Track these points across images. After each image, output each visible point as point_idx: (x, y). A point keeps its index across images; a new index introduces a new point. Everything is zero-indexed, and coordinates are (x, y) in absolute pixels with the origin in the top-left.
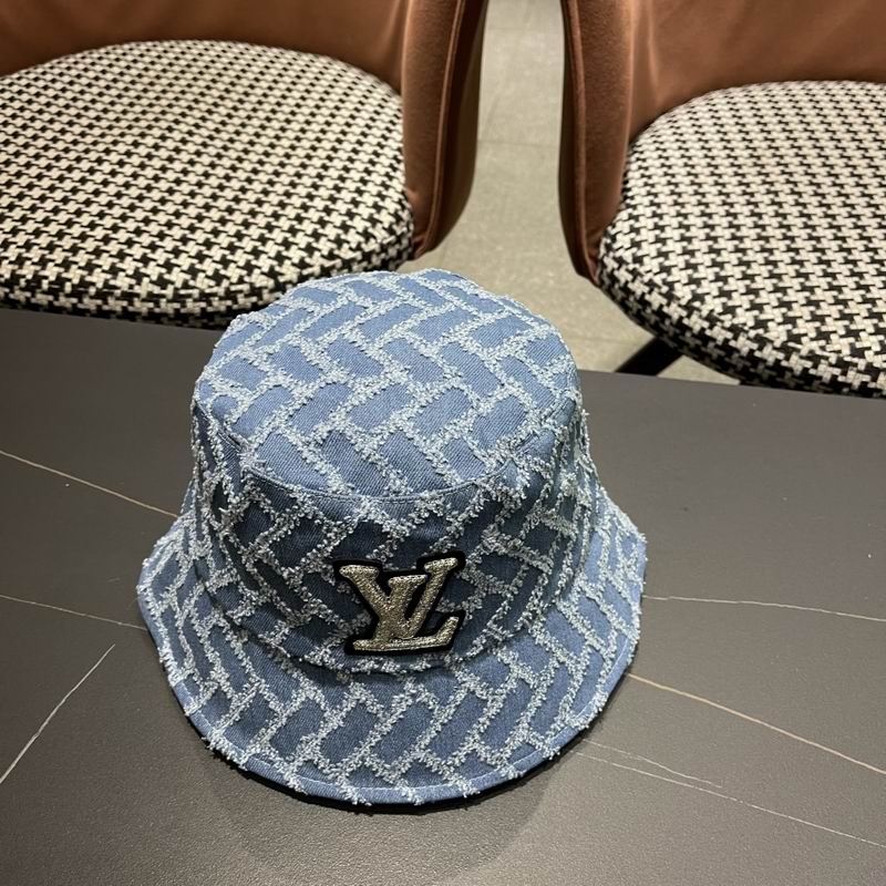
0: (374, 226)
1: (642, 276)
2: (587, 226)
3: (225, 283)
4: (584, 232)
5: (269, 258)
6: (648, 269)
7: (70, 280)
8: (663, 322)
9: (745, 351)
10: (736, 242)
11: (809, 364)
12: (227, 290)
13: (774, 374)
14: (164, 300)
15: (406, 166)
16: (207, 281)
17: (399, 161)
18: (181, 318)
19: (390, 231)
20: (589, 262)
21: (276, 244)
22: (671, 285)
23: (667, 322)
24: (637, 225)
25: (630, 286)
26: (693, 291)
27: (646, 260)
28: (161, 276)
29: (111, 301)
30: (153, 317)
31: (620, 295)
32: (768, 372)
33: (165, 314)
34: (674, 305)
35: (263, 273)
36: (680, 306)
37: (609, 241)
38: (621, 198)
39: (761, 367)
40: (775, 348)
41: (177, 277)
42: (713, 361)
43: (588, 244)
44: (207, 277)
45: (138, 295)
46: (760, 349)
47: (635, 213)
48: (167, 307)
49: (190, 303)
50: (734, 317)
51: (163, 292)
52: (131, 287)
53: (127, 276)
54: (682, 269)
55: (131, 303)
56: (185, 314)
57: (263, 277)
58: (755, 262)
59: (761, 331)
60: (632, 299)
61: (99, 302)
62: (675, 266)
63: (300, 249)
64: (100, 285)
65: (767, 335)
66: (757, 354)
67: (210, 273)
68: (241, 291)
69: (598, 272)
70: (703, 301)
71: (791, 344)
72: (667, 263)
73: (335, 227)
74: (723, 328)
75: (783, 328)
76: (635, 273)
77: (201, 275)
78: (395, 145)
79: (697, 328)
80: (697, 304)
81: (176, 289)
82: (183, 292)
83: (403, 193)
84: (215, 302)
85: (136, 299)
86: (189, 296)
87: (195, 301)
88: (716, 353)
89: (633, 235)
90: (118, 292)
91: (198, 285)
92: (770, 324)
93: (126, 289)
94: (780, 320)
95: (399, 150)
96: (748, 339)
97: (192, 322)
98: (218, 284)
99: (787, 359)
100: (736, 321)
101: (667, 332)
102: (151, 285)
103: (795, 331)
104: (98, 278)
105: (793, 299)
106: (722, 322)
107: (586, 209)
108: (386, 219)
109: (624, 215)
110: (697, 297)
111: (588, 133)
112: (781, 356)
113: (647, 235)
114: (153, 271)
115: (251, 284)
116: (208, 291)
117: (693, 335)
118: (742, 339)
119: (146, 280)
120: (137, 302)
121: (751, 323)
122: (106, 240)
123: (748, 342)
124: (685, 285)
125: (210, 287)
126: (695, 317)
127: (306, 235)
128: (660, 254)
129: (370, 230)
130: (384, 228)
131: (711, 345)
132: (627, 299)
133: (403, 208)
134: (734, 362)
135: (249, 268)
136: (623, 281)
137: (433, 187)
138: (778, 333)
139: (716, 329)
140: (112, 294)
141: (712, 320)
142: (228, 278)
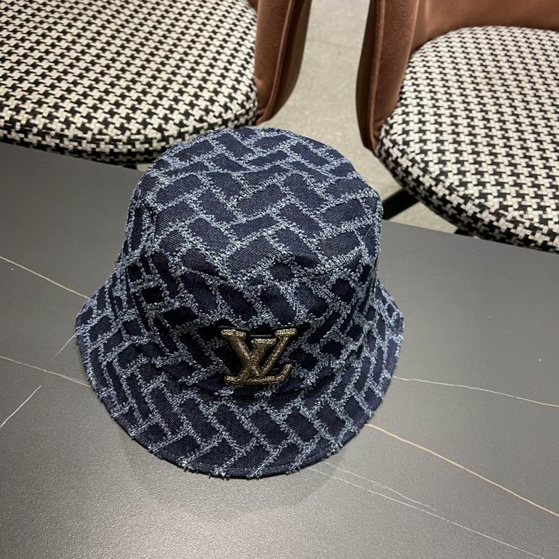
0: (231, 101)
1: (408, 154)
2: (374, 117)
3: (128, 133)
4: (372, 120)
5: (159, 118)
6: (412, 150)
7: (19, 121)
8: (419, 187)
9: (470, 212)
10: (471, 138)
11: (511, 226)
12: (129, 138)
13: (487, 229)
14: (85, 141)
15: (256, 62)
16: (115, 130)
17: (251, 57)
18: (96, 155)
19: (242, 106)
20: (373, 140)
21: (164, 108)
22: (426, 163)
23: (421, 188)
24: (407, 119)
25: (399, 160)
26: (441, 169)
27: (411, 144)
28: (83, 124)
29: (48, 138)
30: (77, 153)
31: (392, 165)
32: (484, 228)
33: (85, 151)
34: (427, 177)
35: (154, 128)
36: (431, 177)
37: (388, 128)
38: (398, 99)
39: (480, 224)
40: (490, 213)
41: (95, 126)
42: (448, 216)
43: (374, 128)
44: (115, 128)
45: (67, 136)
46: (481, 212)
47: (407, 110)
48: (86, 146)
49: (102, 145)
50: (466, 189)
51: (85, 136)
52: (62, 130)
53: (60, 122)
54: (434, 153)
55: (62, 141)
56: (99, 152)
57: (154, 131)
58: (483, 152)
59: (482, 201)
60: (399, 169)
61: (40, 138)
62: (431, 150)
63: (180, 113)
64: (41, 127)
65: (486, 204)
66: (478, 215)
67: (118, 125)
68: (138, 140)
69: (378, 147)
70: (447, 177)
71: (501, 211)
72: (425, 148)
73: (205, 100)
74: (458, 196)
75: (497, 200)
76: (403, 152)
77: (112, 126)
78: (249, 45)
79: (441, 194)
80: (442, 178)
81: (94, 134)
82: (98, 137)
83: (252, 80)
84: (120, 145)
85: (65, 139)
86: (103, 140)
87: (106, 144)
88: (451, 212)
89: (404, 125)
90: (53, 133)
91: (109, 133)
92: (489, 196)
93: (59, 131)
94: (496, 194)
95: (252, 48)
96: (474, 205)
97: (103, 158)
98: (123, 134)
99: (498, 221)
100: (467, 192)
101: (420, 194)
102: (76, 130)
103: (505, 203)
104: (40, 122)
105: (505, 181)
106: (458, 192)
107: (375, 105)
108: (240, 97)
109: (399, 111)
110: (443, 173)
111: (382, 54)
112: (494, 218)
113: (414, 127)
114: (78, 120)
115: (146, 136)
116: (115, 138)
117: (438, 198)
118: (470, 204)
119: (73, 126)
120: (66, 141)
121: (477, 194)
122: (46, 94)
123: (474, 207)
124: (436, 164)
125: (118, 135)
126: (440, 186)
127: (185, 104)
128: (421, 141)
129: (229, 104)
130: (238, 104)
131: (449, 206)
132: (397, 168)
133: (252, 90)
134: (462, 219)
135: (145, 124)
136: (395, 156)
137: (273, 78)
138: (493, 203)
139: (454, 196)
140: (48, 134)
141: (451, 189)
142: (130, 130)
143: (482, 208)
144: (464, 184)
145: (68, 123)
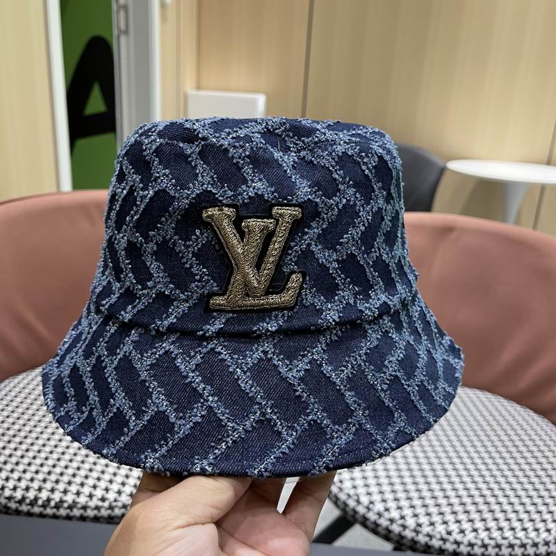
143: (404, 527)
144: (387, 510)
145: (91, 496)
